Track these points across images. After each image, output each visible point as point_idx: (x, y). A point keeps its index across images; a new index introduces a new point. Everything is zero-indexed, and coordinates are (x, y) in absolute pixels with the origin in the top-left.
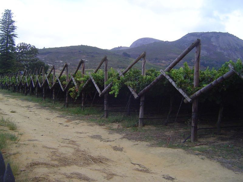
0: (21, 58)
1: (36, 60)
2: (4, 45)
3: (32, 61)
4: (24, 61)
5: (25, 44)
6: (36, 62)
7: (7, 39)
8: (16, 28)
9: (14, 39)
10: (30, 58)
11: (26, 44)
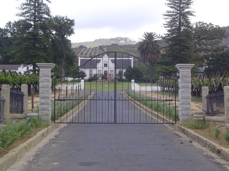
0: (197, 46)
1: (223, 49)
2: (175, 29)
3: (215, 51)
4: (203, 50)
5: (203, 24)
6: (222, 52)
7: (180, 20)
8: (193, 2)
9: (189, 19)
10: (211, 45)
11: (206, 24)
